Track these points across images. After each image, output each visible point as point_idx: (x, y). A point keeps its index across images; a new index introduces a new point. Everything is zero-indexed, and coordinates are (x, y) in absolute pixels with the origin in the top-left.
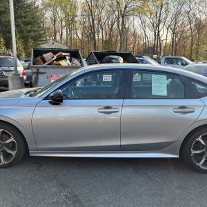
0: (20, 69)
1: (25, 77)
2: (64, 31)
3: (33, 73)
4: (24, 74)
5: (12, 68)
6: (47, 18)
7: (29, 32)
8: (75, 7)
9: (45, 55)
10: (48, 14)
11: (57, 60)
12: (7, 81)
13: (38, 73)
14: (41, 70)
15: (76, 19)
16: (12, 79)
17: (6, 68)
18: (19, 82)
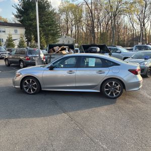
0: (42, 56)
1: (45, 60)
2: (74, 28)
3: (48, 58)
4: (44, 58)
5: (38, 55)
6: (62, 20)
7: (50, 30)
8: (81, 11)
9: (54, 48)
10: (63, 17)
11: (61, 50)
12: (35, 62)
13: (50, 58)
14: (52, 56)
15: (82, 19)
16: (37, 61)
17: (34, 55)
18: (41, 62)
